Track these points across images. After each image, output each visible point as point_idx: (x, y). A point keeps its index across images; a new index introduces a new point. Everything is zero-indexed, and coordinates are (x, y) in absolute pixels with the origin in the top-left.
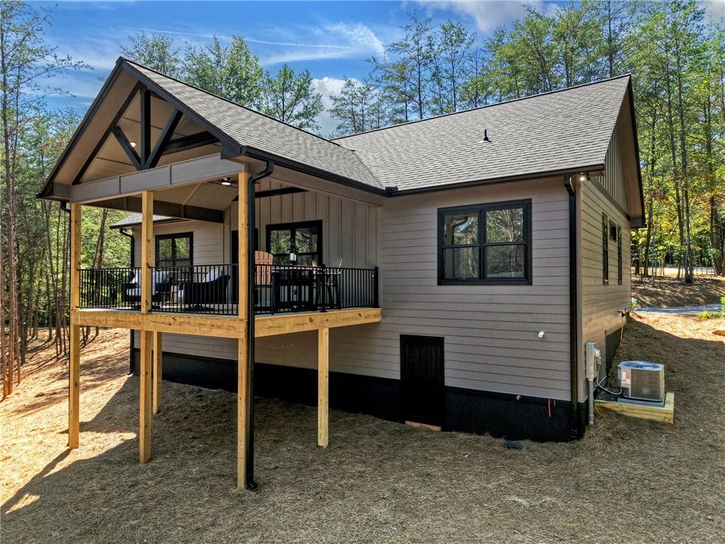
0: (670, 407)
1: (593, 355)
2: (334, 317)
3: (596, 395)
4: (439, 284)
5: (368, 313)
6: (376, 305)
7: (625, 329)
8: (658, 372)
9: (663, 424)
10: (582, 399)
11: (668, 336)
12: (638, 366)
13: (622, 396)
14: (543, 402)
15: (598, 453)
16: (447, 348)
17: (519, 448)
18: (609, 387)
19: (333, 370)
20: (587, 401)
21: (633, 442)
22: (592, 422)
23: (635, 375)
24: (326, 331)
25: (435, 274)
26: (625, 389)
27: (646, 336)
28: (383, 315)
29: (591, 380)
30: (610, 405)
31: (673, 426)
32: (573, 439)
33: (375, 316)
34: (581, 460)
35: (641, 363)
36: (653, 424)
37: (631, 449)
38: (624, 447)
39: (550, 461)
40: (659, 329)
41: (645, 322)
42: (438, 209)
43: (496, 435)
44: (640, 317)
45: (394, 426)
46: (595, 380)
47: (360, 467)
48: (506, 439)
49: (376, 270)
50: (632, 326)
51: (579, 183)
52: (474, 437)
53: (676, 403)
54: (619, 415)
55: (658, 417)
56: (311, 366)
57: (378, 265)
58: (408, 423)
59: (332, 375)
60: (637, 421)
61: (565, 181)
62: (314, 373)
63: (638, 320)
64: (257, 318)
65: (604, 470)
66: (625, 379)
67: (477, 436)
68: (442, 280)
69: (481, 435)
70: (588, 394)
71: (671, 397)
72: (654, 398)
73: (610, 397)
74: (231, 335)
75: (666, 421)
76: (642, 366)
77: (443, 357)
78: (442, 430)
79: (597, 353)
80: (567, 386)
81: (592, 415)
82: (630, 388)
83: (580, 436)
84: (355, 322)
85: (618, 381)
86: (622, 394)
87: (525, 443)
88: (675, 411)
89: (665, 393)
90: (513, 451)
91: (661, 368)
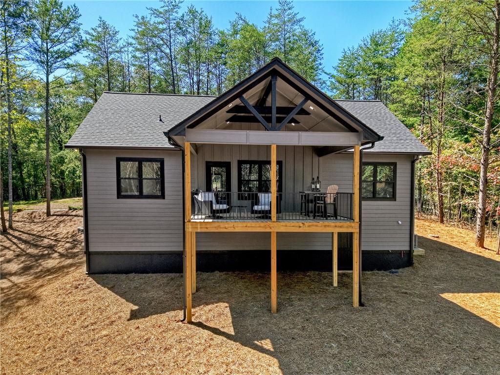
10: (413, 249)
14: (400, 252)
17: (397, 272)
75: (423, 254)
80: (408, 244)
83: (413, 264)
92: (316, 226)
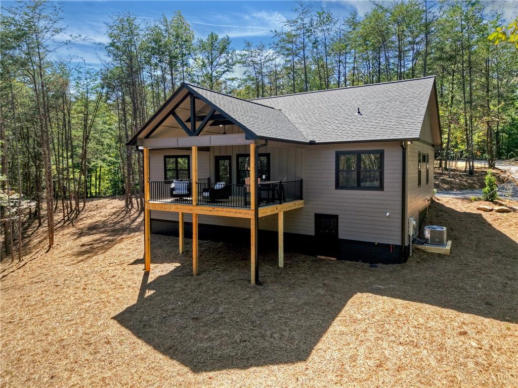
0: (448, 248)
1: (412, 223)
2: (285, 206)
3: (413, 242)
4: (336, 189)
5: (298, 203)
6: (301, 199)
7: (430, 207)
8: (443, 231)
9: (445, 255)
10: (406, 244)
11: (453, 211)
12: (434, 228)
13: (426, 243)
14: (388, 246)
15: (413, 268)
16: (340, 220)
17: (377, 267)
18: (420, 237)
19: (286, 232)
20: (409, 245)
21: (429, 263)
22: (411, 255)
23: (432, 232)
24: (282, 213)
25: (334, 184)
26: (427, 239)
27: (441, 211)
28: (305, 203)
29: (411, 235)
30: (420, 247)
31: (449, 256)
32: (402, 262)
33: (302, 204)
34: (405, 271)
35: (435, 227)
36: (440, 255)
37: (429, 266)
38: (426, 265)
39: (391, 272)
40: (448, 206)
41: (441, 202)
42: (336, 151)
43: (365, 261)
44: (438, 200)
45: (312, 258)
46: (413, 235)
47: (303, 276)
48: (370, 263)
49: (302, 180)
50: (434, 205)
51: (407, 145)
52: (354, 262)
53: (452, 246)
54: (424, 252)
55: (442, 252)
56: (275, 230)
57: (303, 178)
58: (318, 256)
59: (285, 234)
60: (432, 254)
61: (401, 144)
62: (277, 233)
63: (437, 201)
64: (259, 209)
65: (416, 275)
66: (427, 234)
67: (356, 263)
68: (338, 186)
69: (358, 261)
70: (410, 242)
71: (450, 243)
72: (441, 243)
73: (420, 243)
74: (247, 216)
75: (446, 254)
76: (435, 228)
77: (338, 225)
78: (337, 260)
79: (414, 222)
80: (400, 238)
81: (411, 251)
82: (429, 238)
83: (405, 261)
84: (293, 208)
85: (424, 235)
86: (426, 241)
87: (380, 265)
88: (451, 249)
89: (447, 241)
90: (374, 268)
91: (445, 229)
92: (222, 211)
